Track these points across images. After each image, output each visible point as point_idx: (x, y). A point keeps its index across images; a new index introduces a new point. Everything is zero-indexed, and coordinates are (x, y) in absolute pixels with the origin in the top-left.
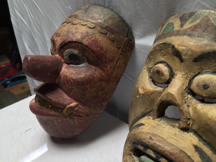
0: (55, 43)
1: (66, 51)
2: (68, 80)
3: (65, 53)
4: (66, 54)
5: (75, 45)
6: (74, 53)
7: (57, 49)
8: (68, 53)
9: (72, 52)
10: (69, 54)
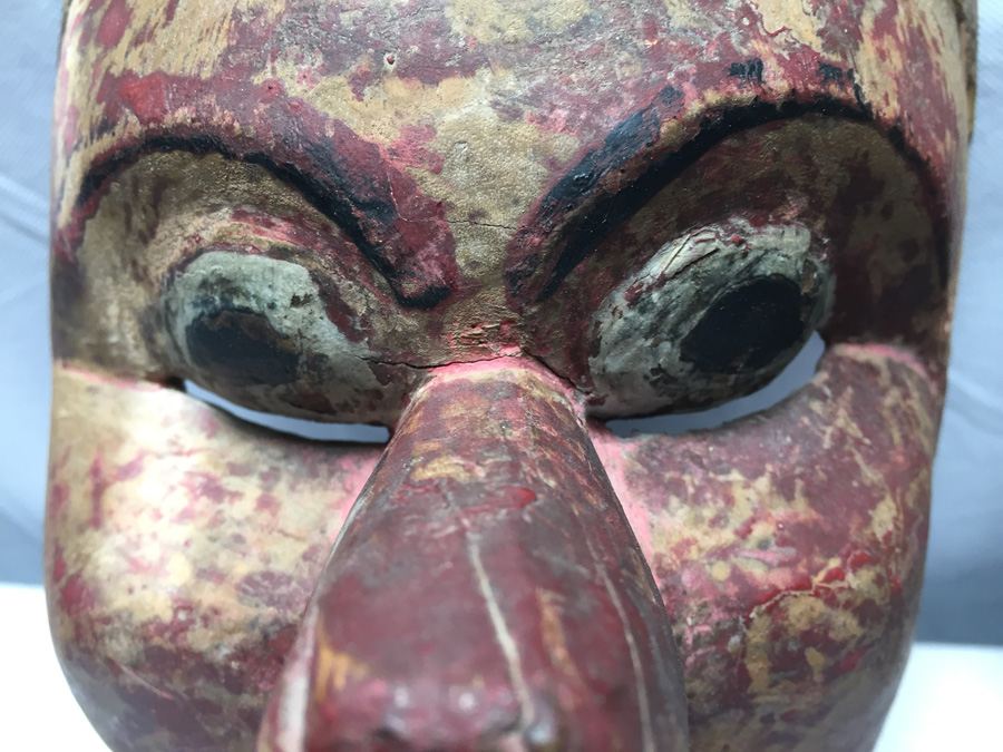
0: (408, 186)
1: (657, 267)
2: (793, 647)
3: (634, 300)
4: (646, 320)
5: (776, 156)
6: (766, 269)
7: (475, 287)
8: (684, 288)
9: (740, 265)
10: (699, 300)
